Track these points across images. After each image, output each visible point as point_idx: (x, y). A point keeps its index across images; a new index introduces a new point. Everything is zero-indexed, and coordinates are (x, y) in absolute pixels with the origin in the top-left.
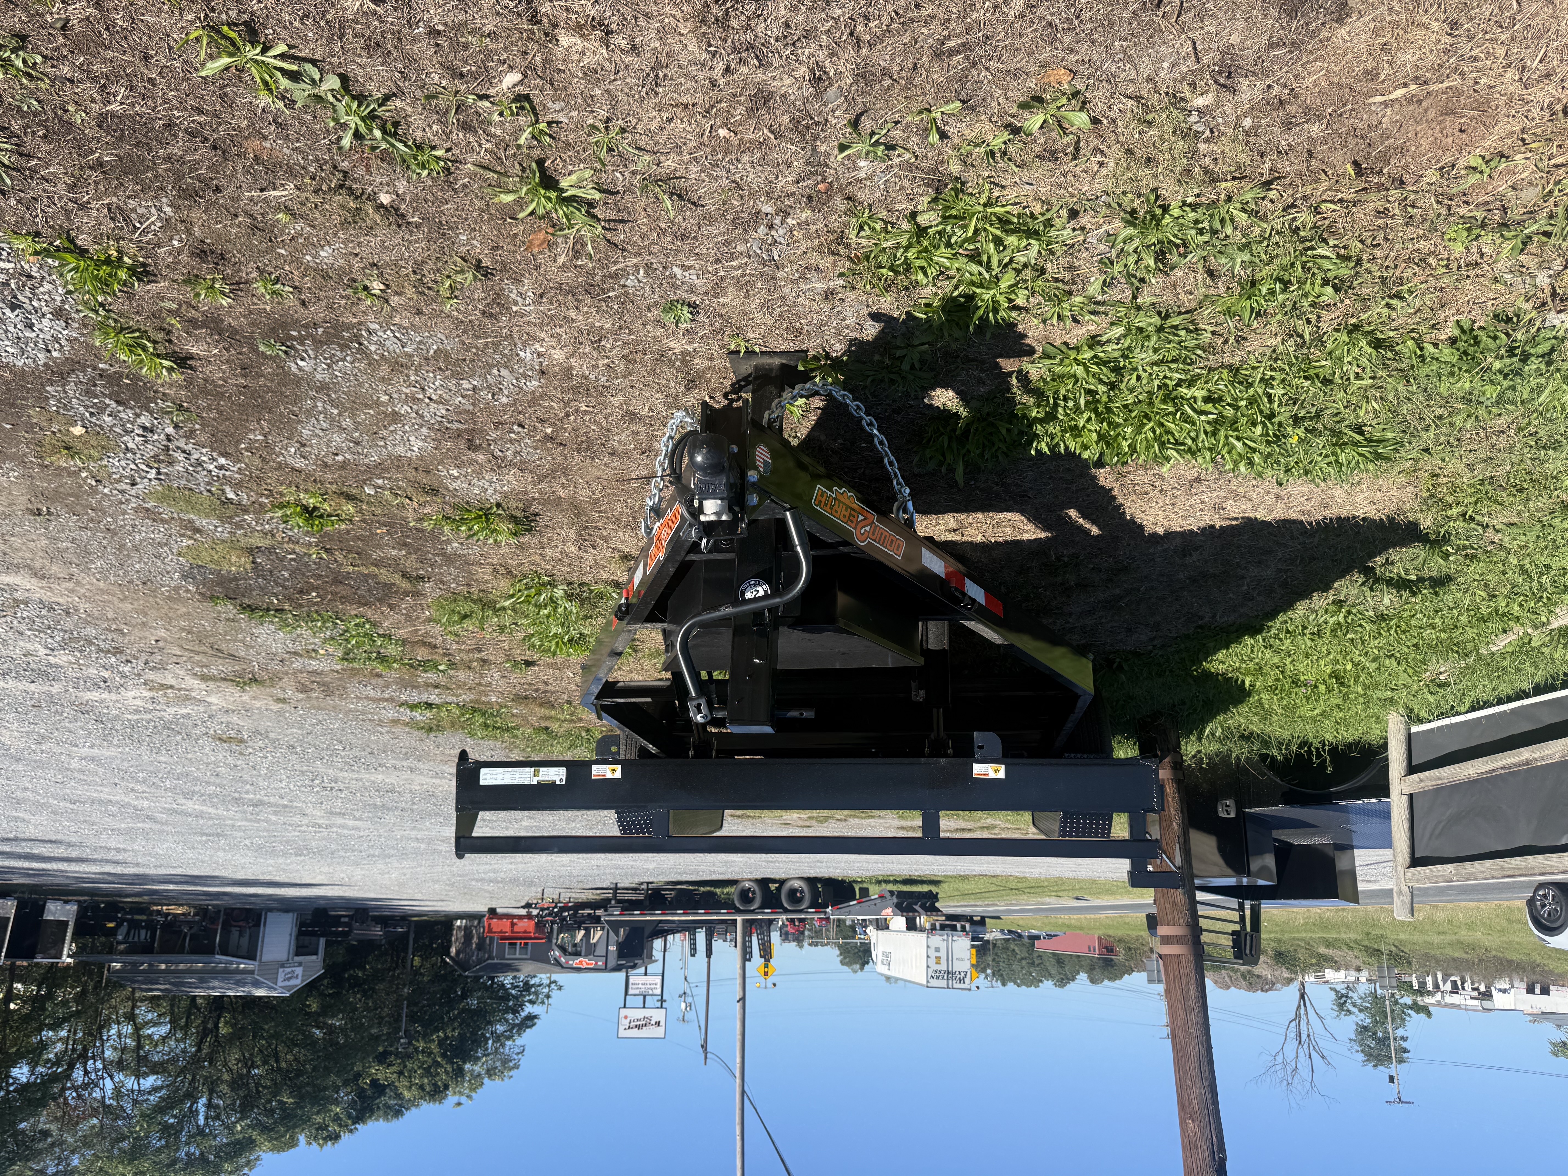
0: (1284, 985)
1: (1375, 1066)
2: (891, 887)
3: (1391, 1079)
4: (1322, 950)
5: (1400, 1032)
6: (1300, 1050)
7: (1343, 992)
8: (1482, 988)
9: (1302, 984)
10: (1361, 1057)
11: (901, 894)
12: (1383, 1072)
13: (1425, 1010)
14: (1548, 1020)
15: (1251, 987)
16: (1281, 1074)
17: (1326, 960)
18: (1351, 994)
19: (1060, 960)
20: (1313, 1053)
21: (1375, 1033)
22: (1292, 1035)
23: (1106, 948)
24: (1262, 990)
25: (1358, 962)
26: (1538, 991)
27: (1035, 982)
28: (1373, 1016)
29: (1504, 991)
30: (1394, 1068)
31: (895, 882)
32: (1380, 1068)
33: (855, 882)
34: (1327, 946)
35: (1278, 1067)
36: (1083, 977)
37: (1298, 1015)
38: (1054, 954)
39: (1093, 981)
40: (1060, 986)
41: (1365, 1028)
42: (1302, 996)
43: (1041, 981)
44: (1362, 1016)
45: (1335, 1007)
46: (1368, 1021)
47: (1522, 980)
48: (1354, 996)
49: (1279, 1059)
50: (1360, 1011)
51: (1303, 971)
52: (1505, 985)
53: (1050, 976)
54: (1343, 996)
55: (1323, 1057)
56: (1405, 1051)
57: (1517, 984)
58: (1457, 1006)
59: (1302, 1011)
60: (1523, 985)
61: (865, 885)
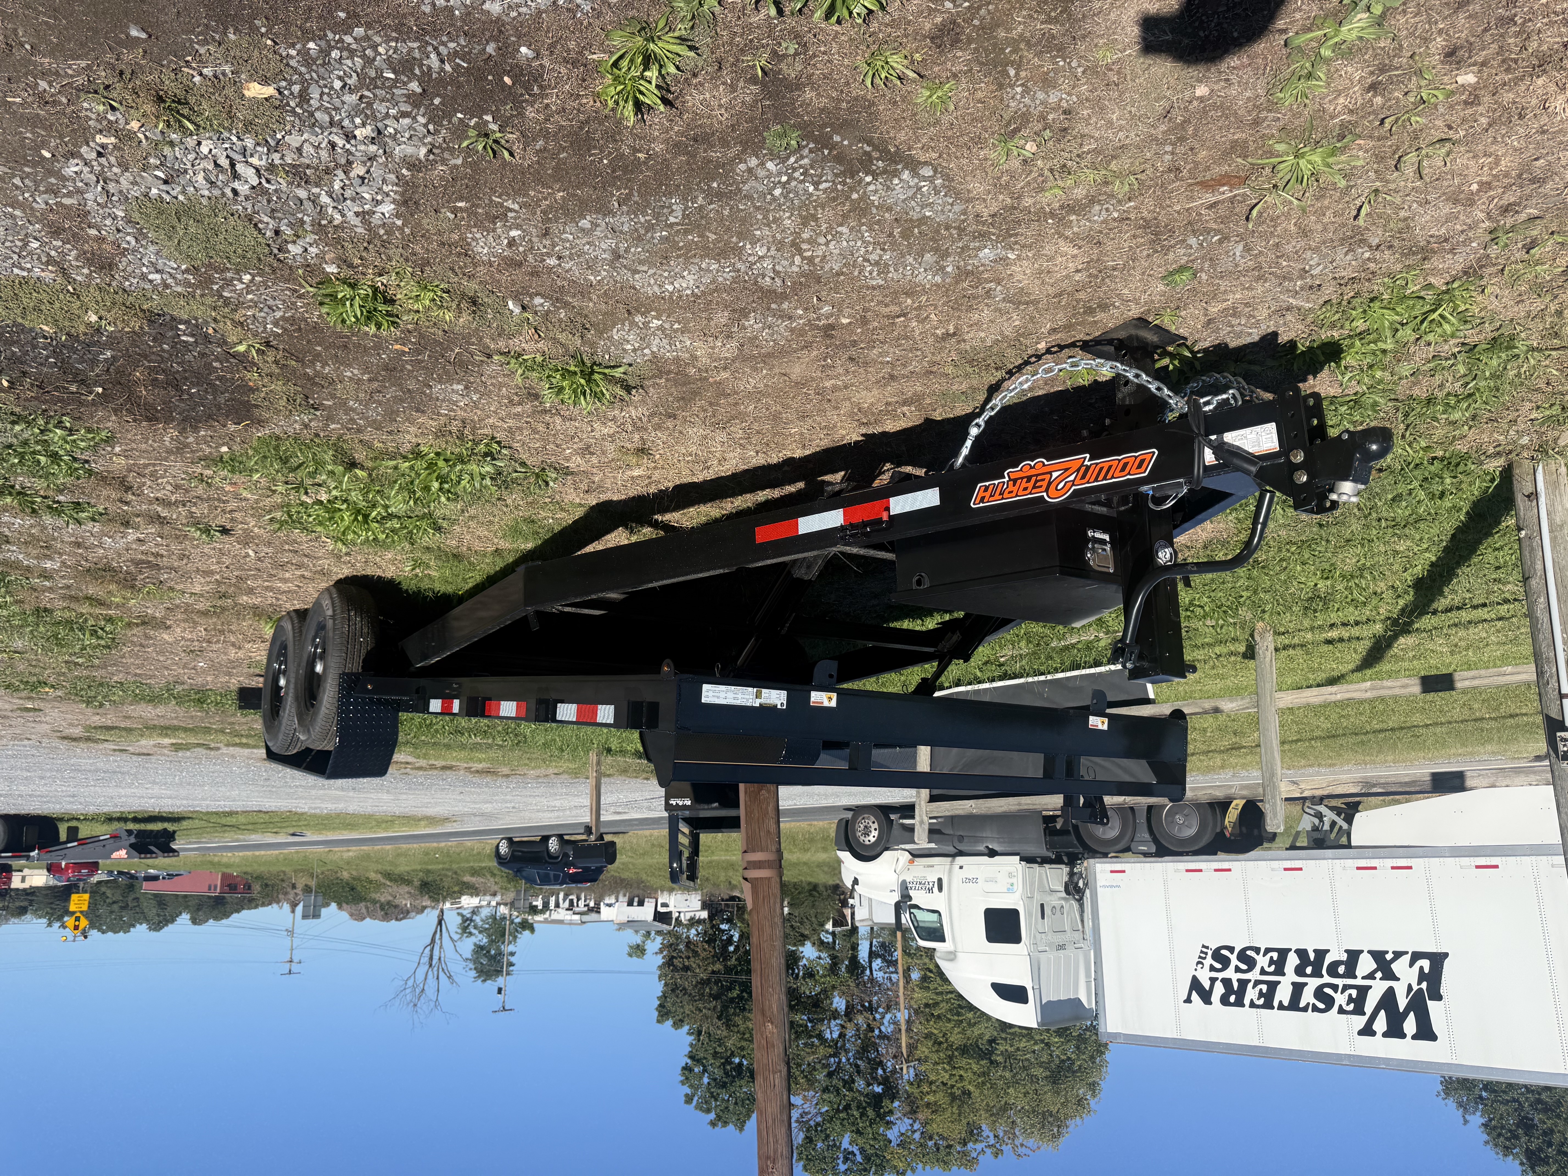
0: (418, 913)
1: (484, 981)
2: (131, 826)
3: (500, 991)
4: (467, 878)
5: (511, 948)
6: (430, 972)
7: (469, 916)
8: (592, 904)
9: (442, 911)
10: (473, 973)
11: (140, 834)
12: (491, 986)
13: (532, 928)
14: (630, 927)
15: (386, 917)
16: (409, 998)
17: (468, 888)
18: (475, 917)
19: (161, 901)
20: (441, 974)
21: (488, 952)
22: (425, 959)
23: (229, 885)
24: (397, 919)
25: (496, 888)
26: (635, 904)
27: (126, 927)
28: (489, 936)
29: (610, 905)
30: (500, 981)
31: (135, 820)
32: (489, 982)
33: (61, 820)
34: (472, 875)
35: (408, 991)
36: (184, 918)
37: (433, 941)
38: (155, 895)
39: (195, 921)
40: (155, 930)
41: (481, 948)
42: (440, 923)
43: (134, 926)
44: (480, 936)
45: (459, 931)
46: (485, 940)
47: (625, 895)
48: (477, 919)
49: (410, 983)
50: (480, 932)
51: (444, 900)
52: (612, 900)
53: (147, 920)
54: (467, 919)
55: (450, 977)
56: (512, 964)
57: (621, 898)
58: (561, 922)
59: (438, 936)
60: (626, 899)
61: (74, 824)
